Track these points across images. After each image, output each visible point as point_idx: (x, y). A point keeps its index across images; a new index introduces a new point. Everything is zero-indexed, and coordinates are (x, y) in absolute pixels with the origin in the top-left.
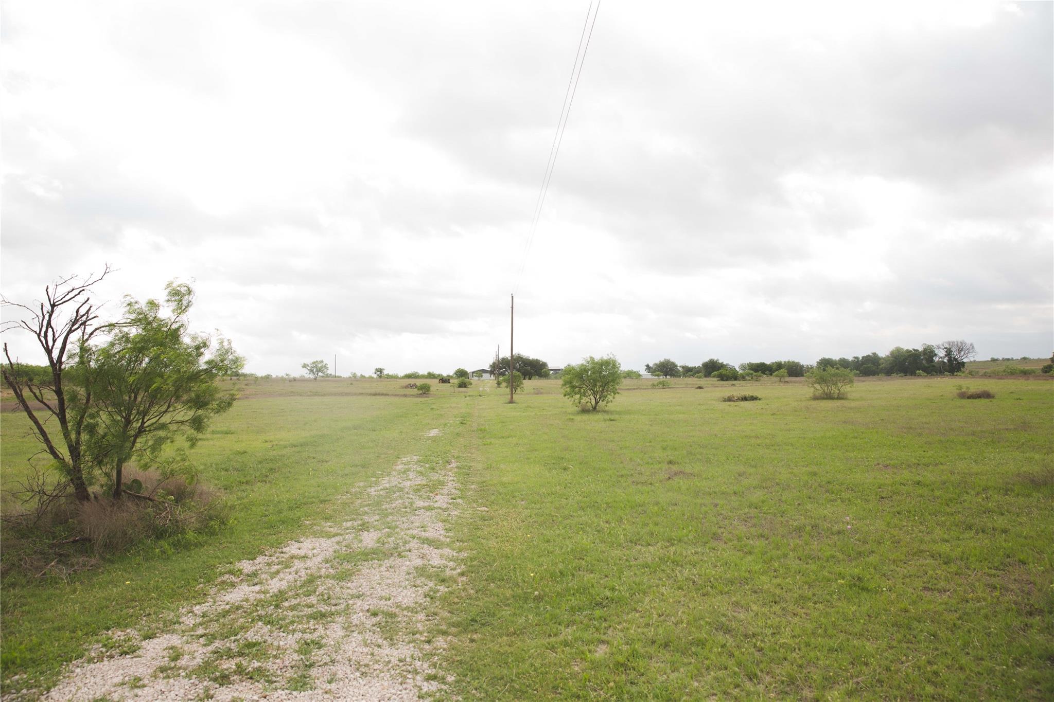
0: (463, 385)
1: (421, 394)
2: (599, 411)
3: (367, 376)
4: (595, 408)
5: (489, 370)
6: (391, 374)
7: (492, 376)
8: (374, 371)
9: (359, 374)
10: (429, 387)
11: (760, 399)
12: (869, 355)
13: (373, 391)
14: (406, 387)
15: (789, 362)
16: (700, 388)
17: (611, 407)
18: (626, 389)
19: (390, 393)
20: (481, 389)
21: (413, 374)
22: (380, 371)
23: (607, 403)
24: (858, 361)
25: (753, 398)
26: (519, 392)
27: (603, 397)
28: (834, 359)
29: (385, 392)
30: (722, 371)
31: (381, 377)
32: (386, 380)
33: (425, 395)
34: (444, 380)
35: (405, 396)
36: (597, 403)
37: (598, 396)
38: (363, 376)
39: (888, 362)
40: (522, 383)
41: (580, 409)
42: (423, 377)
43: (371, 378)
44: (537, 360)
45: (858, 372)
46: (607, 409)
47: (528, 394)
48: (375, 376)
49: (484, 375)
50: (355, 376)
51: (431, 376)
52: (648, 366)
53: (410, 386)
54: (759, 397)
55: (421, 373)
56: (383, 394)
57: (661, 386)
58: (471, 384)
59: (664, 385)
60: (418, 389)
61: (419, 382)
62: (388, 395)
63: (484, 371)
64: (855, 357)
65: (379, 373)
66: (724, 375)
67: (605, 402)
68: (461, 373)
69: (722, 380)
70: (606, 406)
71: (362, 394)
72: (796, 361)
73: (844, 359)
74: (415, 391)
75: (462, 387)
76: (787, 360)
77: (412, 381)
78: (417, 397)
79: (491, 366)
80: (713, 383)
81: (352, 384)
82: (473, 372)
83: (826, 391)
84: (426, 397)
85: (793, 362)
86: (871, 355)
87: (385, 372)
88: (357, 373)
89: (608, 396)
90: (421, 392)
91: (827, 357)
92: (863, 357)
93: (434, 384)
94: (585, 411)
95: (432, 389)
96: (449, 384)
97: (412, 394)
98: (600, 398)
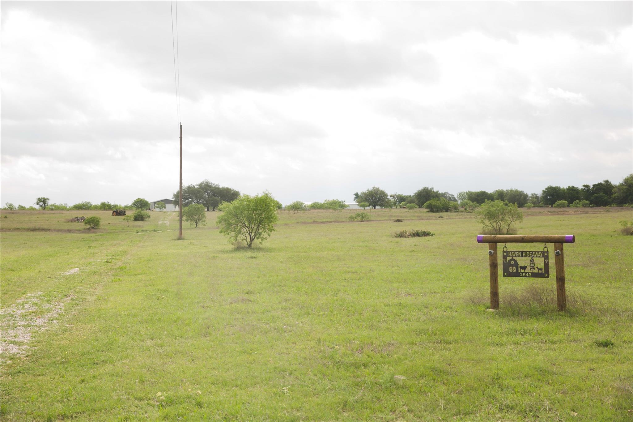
0: (139, 218)
1: (88, 229)
2: (254, 249)
3: (27, 206)
4: (250, 246)
5: (173, 200)
6: (58, 203)
7: (177, 207)
8: (36, 201)
9: (16, 205)
10: (98, 221)
11: (432, 235)
12: (601, 183)
13: (32, 226)
14: (73, 221)
15: (511, 191)
16: (399, 221)
17: (266, 244)
18: (321, 222)
19: (53, 228)
20: (160, 222)
21: (83, 205)
22: (43, 201)
23: (262, 240)
24: (588, 190)
25: (426, 234)
26: (201, 226)
27: (258, 235)
28: (562, 187)
29: (46, 227)
30: (433, 202)
31: (44, 208)
32: (51, 212)
33: (93, 230)
34: (119, 212)
35: (69, 231)
36: (252, 240)
37: (253, 234)
38: (22, 208)
39: (622, 191)
40: (204, 216)
41: (236, 247)
42: (96, 208)
43: (32, 209)
44: (227, 188)
45: (588, 202)
46: (261, 246)
47: (209, 228)
48: (37, 207)
49: (167, 205)
50: (11, 207)
51: (105, 207)
52: (357, 195)
53: (77, 220)
54: (432, 232)
55: (94, 203)
56: (43, 230)
57: (359, 219)
58: (149, 217)
59: (363, 218)
60: (86, 223)
61: (88, 215)
62: (49, 230)
63: (167, 201)
64: (584, 186)
65: (41, 203)
66: (435, 205)
67: (260, 240)
68: (141, 204)
69: (432, 211)
70: (261, 243)
71: (18, 229)
72: (520, 189)
73: (573, 187)
74: (81, 226)
75: (139, 220)
76: (509, 189)
77: (80, 214)
78: (83, 232)
79: (175, 195)
80: (420, 214)
81: (6, 217)
82: (155, 203)
83: (495, 226)
84: (94, 232)
85: (516, 191)
86: (603, 183)
87: (50, 203)
88: (14, 204)
89: (263, 233)
90: (89, 226)
91: (554, 185)
92: (594, 186)
93: (106, 217)
94: (239, 248)
95: (102, 222)
96: (123, 217)
97: (78, 228)
98: (255, 235)
